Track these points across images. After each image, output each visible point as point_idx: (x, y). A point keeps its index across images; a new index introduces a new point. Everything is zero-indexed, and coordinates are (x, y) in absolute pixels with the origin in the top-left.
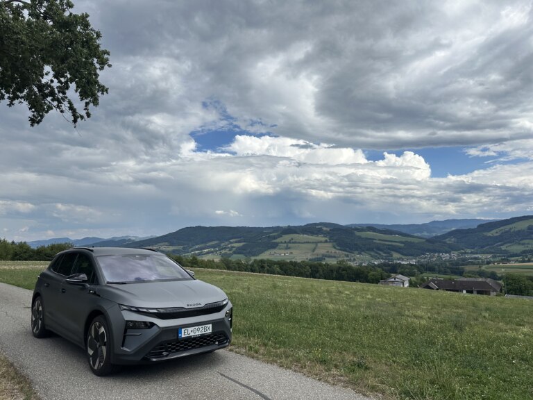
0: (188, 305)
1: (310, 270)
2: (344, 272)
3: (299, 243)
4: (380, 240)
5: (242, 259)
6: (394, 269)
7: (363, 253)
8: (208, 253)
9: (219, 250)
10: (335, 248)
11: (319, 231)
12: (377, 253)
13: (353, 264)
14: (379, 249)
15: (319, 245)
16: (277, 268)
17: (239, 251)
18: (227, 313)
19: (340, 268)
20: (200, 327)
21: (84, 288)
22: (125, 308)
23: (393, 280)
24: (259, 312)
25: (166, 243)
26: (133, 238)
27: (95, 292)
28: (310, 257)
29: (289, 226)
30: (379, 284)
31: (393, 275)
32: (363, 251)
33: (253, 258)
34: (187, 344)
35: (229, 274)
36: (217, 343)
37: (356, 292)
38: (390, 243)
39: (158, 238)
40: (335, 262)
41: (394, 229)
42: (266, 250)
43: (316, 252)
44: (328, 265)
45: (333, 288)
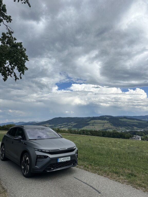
0: (61, 149)
1: (102, 134)
2: (116, 135)
3: (97, 123)
4: (129, 122)
5: (76, 129)
6: (135, 133)
7: (123, 127)
8: (63, 127)
9: (68, 126)
10: (111, 125)
11: (105, 119)
12: (128, 127)
13: (119, 131)
14: (128, 125)
15: (105, 124)
16: (89, 133)
17: (75, 126)
18: (76, 152)
19: (114, 133)
20: (66, 158)
21: (20, 141)
22: (37, 150)
23: (135, 137)
24: (86, 151)
25: (48, 124)
26: (36, 122)
27: (25, 143)
28: (102, 129)
29: (93, 117)
30: (129, 139)
31: (135, 136)
32: (122, 126)
33: (80, 129)
34: (61, 165)
35: (71, 135)
36: (72, 164)
37: (122, 142)
38: (133, 123)
39: (45, 122)
40: (112, 131)
41: (135, 118)
42: (85, 126)
43: (104, 127)
44: (109, 132)
45: (113, 141)
